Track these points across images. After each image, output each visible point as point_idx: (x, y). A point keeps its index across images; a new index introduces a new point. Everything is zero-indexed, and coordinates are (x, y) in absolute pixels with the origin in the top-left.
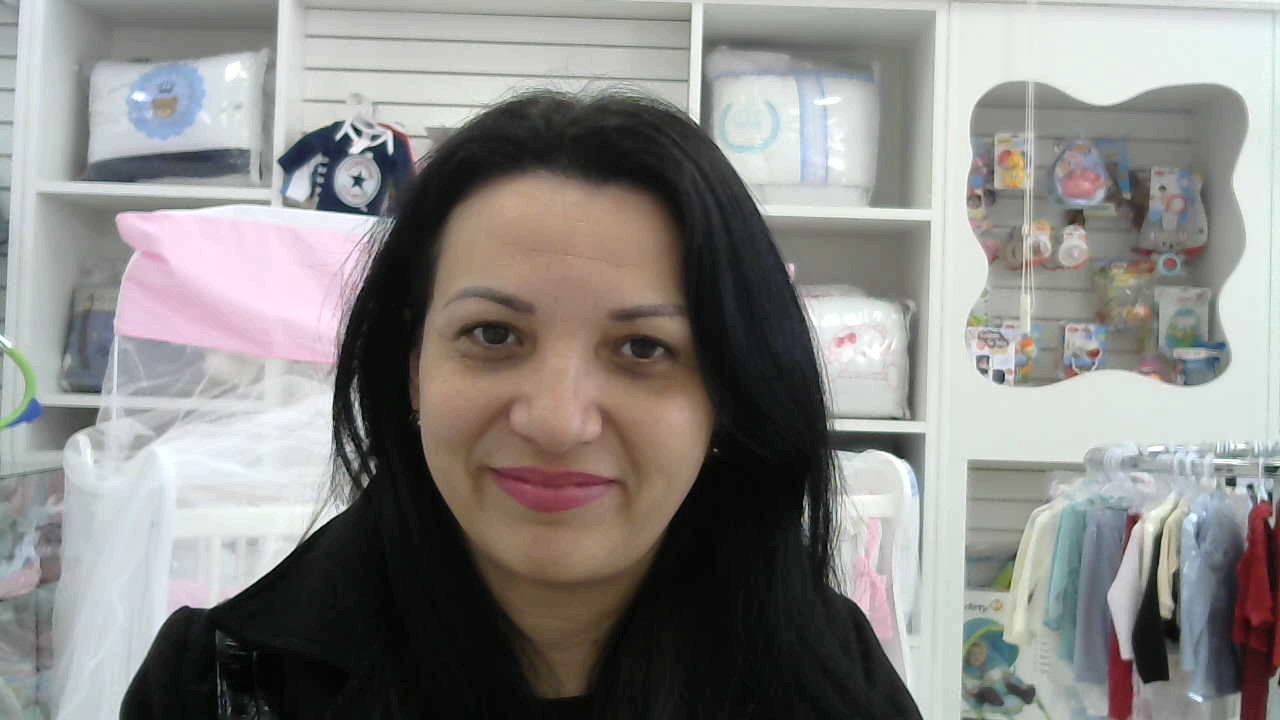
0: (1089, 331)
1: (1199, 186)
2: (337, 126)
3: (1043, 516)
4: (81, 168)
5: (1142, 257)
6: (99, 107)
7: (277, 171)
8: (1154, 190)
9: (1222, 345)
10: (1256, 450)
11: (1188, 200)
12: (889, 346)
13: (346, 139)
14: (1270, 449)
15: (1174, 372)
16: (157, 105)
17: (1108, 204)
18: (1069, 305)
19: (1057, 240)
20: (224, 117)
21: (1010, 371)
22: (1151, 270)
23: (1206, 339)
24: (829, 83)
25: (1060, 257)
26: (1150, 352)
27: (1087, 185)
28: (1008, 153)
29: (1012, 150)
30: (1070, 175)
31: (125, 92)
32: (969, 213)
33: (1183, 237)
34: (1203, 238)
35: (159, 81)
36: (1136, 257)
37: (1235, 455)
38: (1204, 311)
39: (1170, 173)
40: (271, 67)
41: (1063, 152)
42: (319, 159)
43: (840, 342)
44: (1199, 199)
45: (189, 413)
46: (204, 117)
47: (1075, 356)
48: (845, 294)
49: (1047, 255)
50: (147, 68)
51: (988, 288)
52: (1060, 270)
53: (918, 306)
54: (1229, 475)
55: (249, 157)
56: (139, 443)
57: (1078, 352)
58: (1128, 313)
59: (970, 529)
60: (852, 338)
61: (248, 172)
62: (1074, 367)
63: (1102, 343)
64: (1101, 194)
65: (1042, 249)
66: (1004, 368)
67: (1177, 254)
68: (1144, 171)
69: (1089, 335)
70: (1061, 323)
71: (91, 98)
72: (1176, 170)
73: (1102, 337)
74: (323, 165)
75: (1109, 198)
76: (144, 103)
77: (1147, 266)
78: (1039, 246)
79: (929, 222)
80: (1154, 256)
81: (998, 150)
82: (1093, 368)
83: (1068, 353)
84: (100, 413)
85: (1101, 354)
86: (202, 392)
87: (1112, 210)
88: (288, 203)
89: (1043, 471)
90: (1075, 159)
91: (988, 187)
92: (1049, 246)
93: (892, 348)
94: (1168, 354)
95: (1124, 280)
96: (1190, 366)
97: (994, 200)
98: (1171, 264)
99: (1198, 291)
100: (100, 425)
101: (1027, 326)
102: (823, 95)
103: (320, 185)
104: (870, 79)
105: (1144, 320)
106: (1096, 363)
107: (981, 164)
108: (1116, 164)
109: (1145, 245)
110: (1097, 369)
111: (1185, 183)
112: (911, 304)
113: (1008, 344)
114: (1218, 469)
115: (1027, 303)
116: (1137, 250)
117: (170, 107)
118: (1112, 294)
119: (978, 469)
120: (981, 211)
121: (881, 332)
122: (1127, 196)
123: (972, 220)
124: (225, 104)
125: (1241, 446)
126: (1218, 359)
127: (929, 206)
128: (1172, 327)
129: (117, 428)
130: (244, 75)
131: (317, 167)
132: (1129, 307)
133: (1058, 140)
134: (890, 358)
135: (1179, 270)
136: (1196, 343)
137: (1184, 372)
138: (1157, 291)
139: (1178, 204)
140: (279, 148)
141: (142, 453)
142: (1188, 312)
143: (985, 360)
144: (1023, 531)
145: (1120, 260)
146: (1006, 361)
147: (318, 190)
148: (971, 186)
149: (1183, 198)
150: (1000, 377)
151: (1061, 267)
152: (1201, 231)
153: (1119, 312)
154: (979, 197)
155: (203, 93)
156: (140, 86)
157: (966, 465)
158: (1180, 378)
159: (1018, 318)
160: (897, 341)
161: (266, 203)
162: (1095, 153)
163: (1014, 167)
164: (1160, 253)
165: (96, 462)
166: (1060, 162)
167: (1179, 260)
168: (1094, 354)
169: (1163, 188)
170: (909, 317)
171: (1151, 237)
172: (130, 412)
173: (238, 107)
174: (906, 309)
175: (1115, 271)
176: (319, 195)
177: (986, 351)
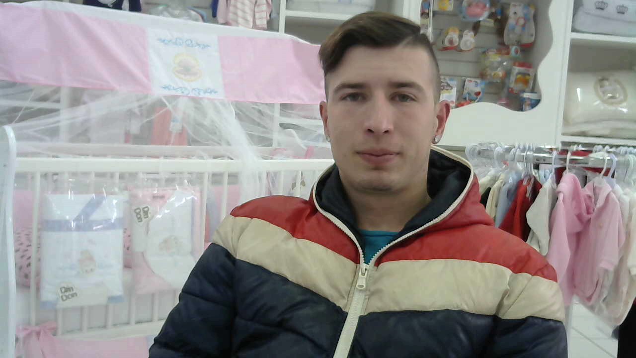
0: (476, 82)
1: (533, 12)
5: (504, 47)
8: (511, 14)
11: (527, 20)
17: (489, 20)
19: (461, 37)
22: (508, 53)
25: (462, 46)
27: (478, 10)
30: (470, 5)
32: (421, 21)
33: (523, 38)
34: (533, 39)
36: (501, 47)
39: (520, 5)
44: (532, 19)
47: (468, 94)
49: (456, 44)
52: (463, 53)
57: (470, 93)
58: (495, 74)
62: (467, 99)
63: (482, 88)
64: (486, 15)
65: (454, 39)
67: (519, 46)
68: (507, 4)
69: (477, 85)
70: (464, 77)
72: (522, 5)
73: (483, 86)
75: (490, 17)
77: (506, 51)
78: (452, 38)
80: (510, 47)
82: (477, 101)
83: (465, 92)
85: (481, 94)
87: (491, 23)
92: (457, 40)
95: (494, 58)
98: (516, 52)
105: (502, 78)
106: (478, 98)
109: (506, 41)
110: (478, 102)
111: (526, 11)
116: (502, 44)
118: (487, 64)
120: (427, 21)
122: (499, 17)
132: (495, 71)
135: (519, 54)
139: (522, 21)
145: (493, 48)
148: (422, 7)
149: (524, 18)
151: (463, 51)
152: (532, 35)
153: (490, 73)
154: (426, 13)
164: (513, 45)
167: (519, 49)
168: (478, 94)
169: (515, 13)
171: (510, 37)
175: (490, 53)
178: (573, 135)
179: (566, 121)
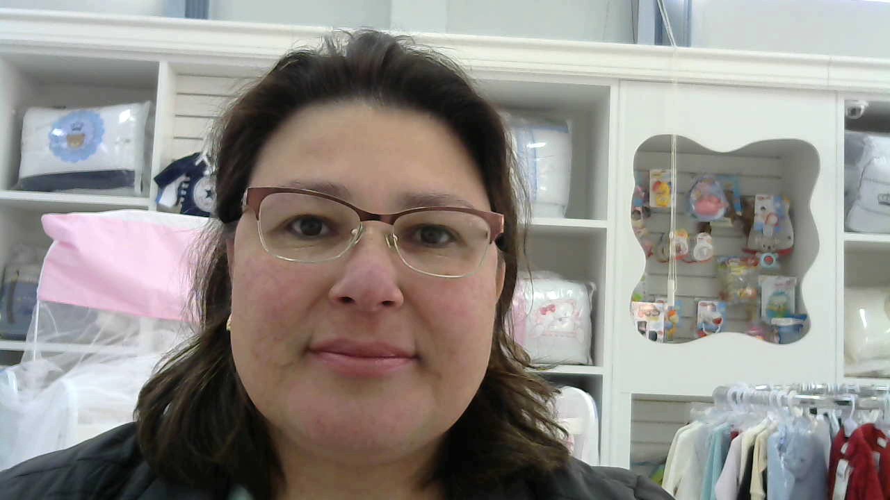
0: (713, 305)
1: (787, 207)
2: (196, 155)
3: (684, 433)
4: (15, 182)
5: (750, 255)
6: (29, 139)
7: (154, 186)
8: (757, 210)
9: (804, 317)
10: (829, 390)
11: (781, 218)
12: (578, 314)
13: (203, 165)
14: (839, 388)
15: (771, 334)
16: (70, 138)
17: (726, 219)
18: (700, 287)
19: (692, 243)
20: (117, 148)
21: (660, 332)
22: (756, 264)
23: (794, 312)
24: (538, 133)
25: (695, 255)
26: (755, 320)
27: (711, 206)
28: (658, 183)
29: (660, 180)
30: (700, 199)
31: (49, 129)
32: (632, 223)
33: (777, 241)
34: (790, 244)
35: (73, 122)
36: (746, 255)
37: (816, 392)
38: (792, 293)
39: (768, 198)
40: (152, 113)
41: (697, 183)
42: (183, 178)
43: (544, 311)
44: (788, 217)
45: (89, 356)
46: (103, 147)
47: (705, 322)
48: (546, 278)
49: (685, 252)
50: (65, 113)
51: (646, 274)
52: (694, 264)
53: (598, 287)
54: (813, 406)
55: (134, 176)
56: (51, 377)
57: (707, 320)
58: (740, 294)
59: (633, 442)
60: (552, 308)
61: (132, 187)
62: (704, 330)
63: (722, 314)
64: (721, 212)
65: (682, 247)
66: (656, 330)
67: (773, 253)
68: (751, 196)
69: (714, 309)
70: (696, 299)
71: (23, 132)
72: (772, 198)
73: (723, 310)
74: (186, 182)
75: (727, 215)
76: (60, 136)
77: (753, 261)
78: (680, 248)
79: (606, 229)
80: (757, 255)
81: (652, 181)
82: (718, 330)
83: (700, 320)
84: (25, 354)
85: (722, 322)
86: (97, 341)
87: (729, 223)
88: (161, 209)
89: (685, 402)
90: (705, 188)
91: (645, 205)
92: (687, 247)
93: (580, 316)
94: (768, 322)
95: (738, 271)
96: (782, 330)
97: (649, 216)
98: (769, 260)
99: (788, 279)
100: (23, 363)
101: (671, 301)
102: (534, 141)
103: (183, 196)
104: (567, 132)
105: (751, 298)
106: (719, 327)
107: (640, 189)
108: (732, 192)
109: (752, 246)
110: (720, 331)
111: (778, 205)
112: (593, 285)
113: (659, 313)
114: (803, 402)
115: (672, 286)
116: (747, 251)
117: (79, 140)
118: (730, 280)
119: (638, 400)
120: (640, 222)
121: (572, 304)
122: (739, 213)
123: (635, 228)
124: (118, 139)
125: (819, 386)
126: (801, 326)
127: (606, 219)
128: (770, 303)
129: (36, 366)
130: (132, 119)
131: (181, 184)
132: (742, 289)
133: (693, 174)
134: (578, 323)
135: (775, 265)
136: (787, 314)
137: (779, 335)
138: (760, 278)
139: (773, 220)
140: (156, 169)
141: (54, 385)
142: (782, 293)
143: (643, 324)
144: (670, 444)
145: (735, 257)
146: (657, 325)
147: (182, 199)
148: (634, 205)
149: (777, 215)
150: (654, 337)
151: (695, 261)
152: (790, 238)
153: (735, 292)
154: (639, 212)
155: (103, 131)
156: (59, 125)
157: (630, 398)
158: (776, 339)
159: (666, 296)
160: (584, 310)
161: (145, 208)
162: (717, 183)
163: (664, 193)
164: (762, 252)
165: (19, 389)
166: (693, 191)
167: (774, 257)
168: (718, 321)
169: (763, 208)
170: (591, 295)
171: (756, 241)
172: (46, 354)
173: (128, 141)
174: (589, 288)
175: (731, 264)
176: (182, 203)
177: (644, 319)
178: (860, 376)
179: (849, 357)
